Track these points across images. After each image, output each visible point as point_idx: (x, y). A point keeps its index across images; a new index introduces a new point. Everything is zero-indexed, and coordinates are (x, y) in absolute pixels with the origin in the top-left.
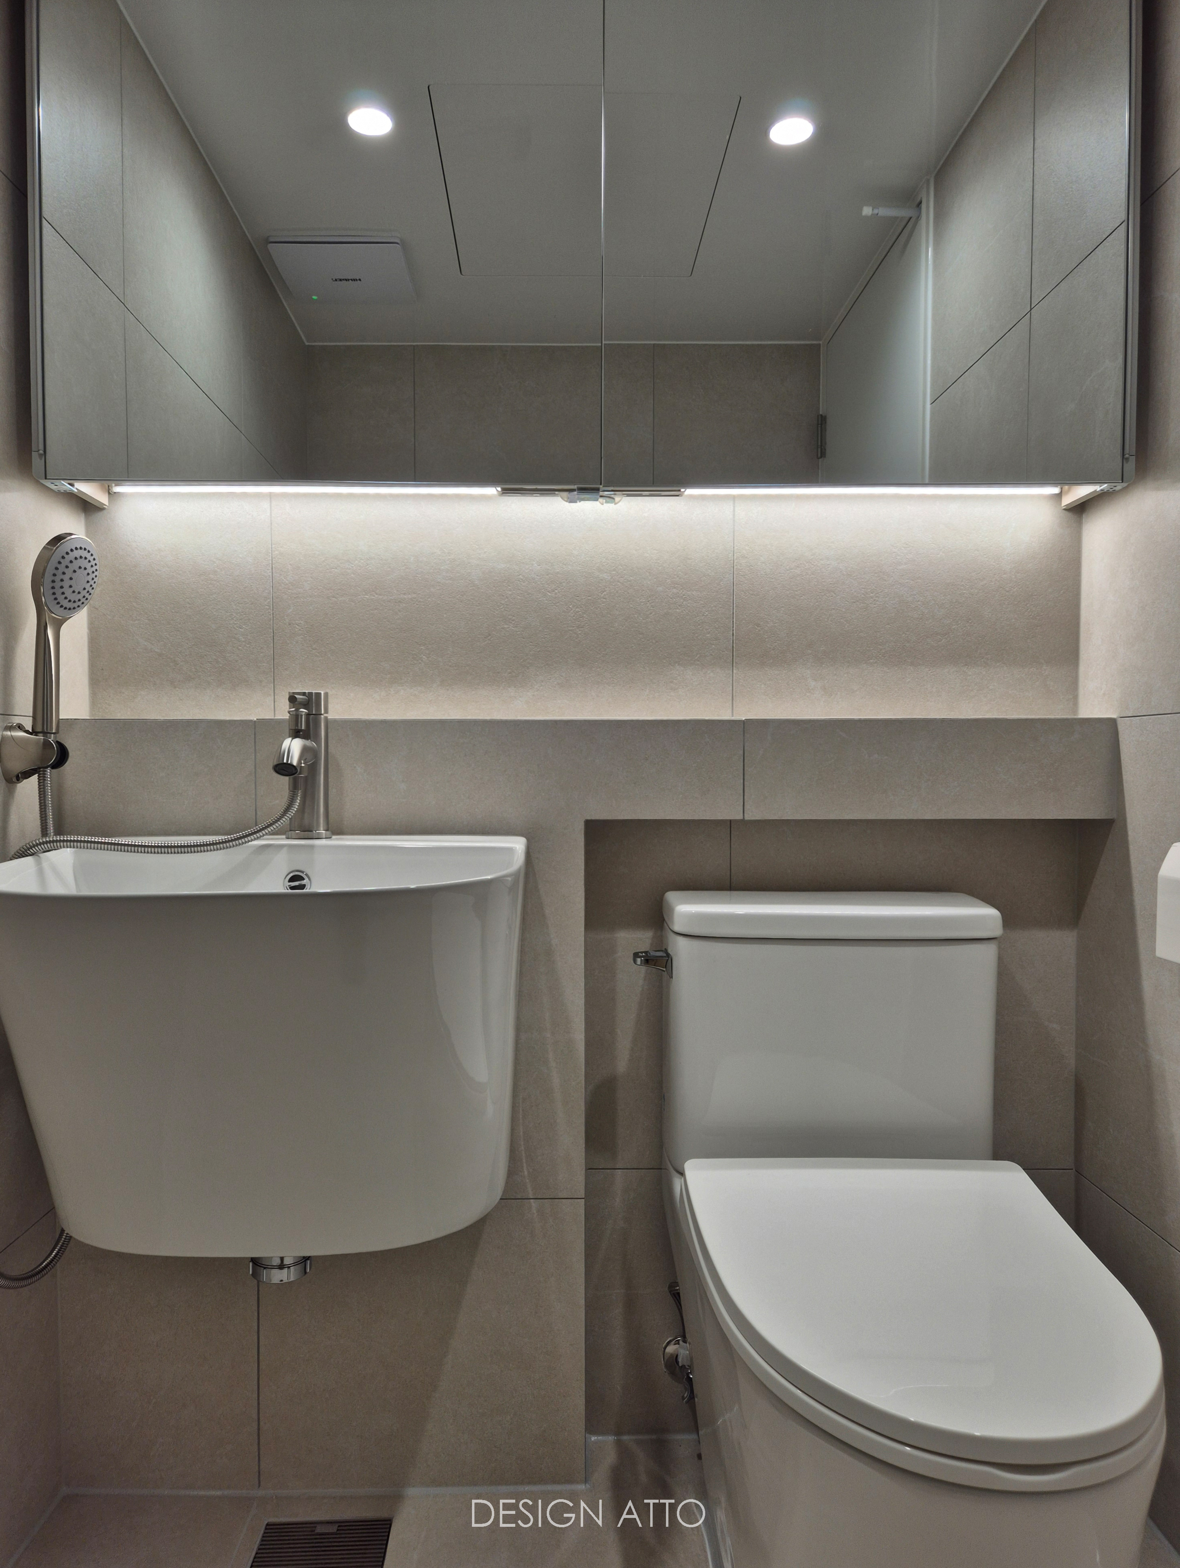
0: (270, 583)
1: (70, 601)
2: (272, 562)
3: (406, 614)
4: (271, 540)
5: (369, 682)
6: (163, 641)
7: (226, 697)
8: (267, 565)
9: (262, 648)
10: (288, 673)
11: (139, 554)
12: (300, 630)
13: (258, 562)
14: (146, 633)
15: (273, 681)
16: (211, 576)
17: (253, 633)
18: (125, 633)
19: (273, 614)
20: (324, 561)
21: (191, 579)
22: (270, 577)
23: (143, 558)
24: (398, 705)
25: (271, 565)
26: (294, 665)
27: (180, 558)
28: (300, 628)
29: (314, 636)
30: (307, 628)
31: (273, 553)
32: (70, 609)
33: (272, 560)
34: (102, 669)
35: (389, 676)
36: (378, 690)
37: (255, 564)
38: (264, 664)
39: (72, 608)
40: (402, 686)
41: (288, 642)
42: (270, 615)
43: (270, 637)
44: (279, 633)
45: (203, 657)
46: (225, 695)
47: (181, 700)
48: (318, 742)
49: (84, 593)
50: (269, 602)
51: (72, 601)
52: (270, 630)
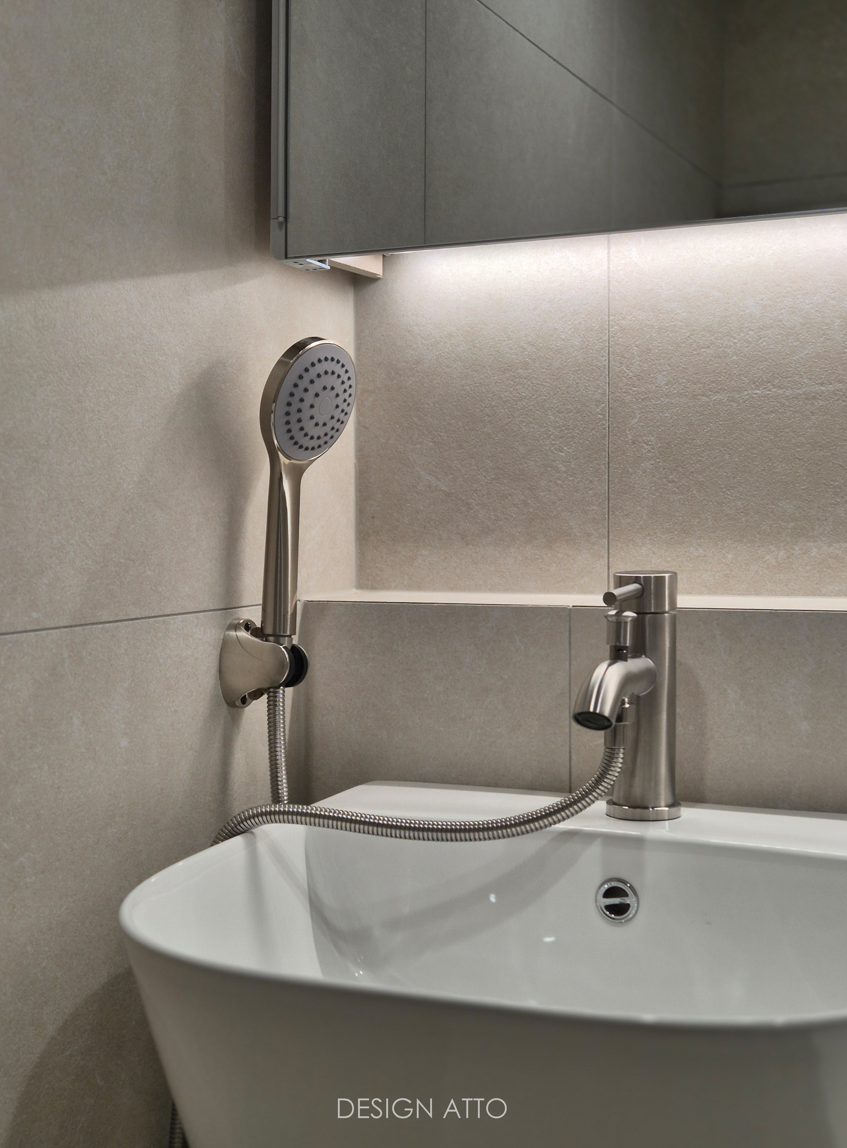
0: (605, 377)
1: (312, 438)
2: (609, 343)
3: (825, 417)
4: (609, 308)
5: (758, 536)
6: (453, 474)
7: (538, 559)
8: (602, 349)
9: (591, 482)
10: (629, 521)
11: (422, 343)
12: (649, 451)
13: (588, 345)
14: (430, 462)
15: (607, 535)
16: (520, 371)
17: (578, 458)
18: (403, 464)
19: (609, 428)
20: (689, 337)
21: (492, 378)
22: (605, 368)
23: (428, 349)
24: (806, 575)
25: (607, 349)
26: (639, 508)
27: (478, 345)
28: (649, 448)
29: (672, 460)
30: (660, 447)
31: (611, 330)
32: (313, 449)
33: (609, 340)
34: (373, 517)
35: (792, 524)
36: (773, 549)
37: (583, 348)
38: (594, 507)
39: (316, 447)
40: (815, 541)
41: (631, 470)
42: (605, 429)
43: (604, 464)
44: (618, 456)
45: (507, 498)
46: (537, 557)
47: (475, 563)
48: (658, 659)
49: (332, 423)
50: (603, 408)
51: (316, 437)
52: (604, 453)
